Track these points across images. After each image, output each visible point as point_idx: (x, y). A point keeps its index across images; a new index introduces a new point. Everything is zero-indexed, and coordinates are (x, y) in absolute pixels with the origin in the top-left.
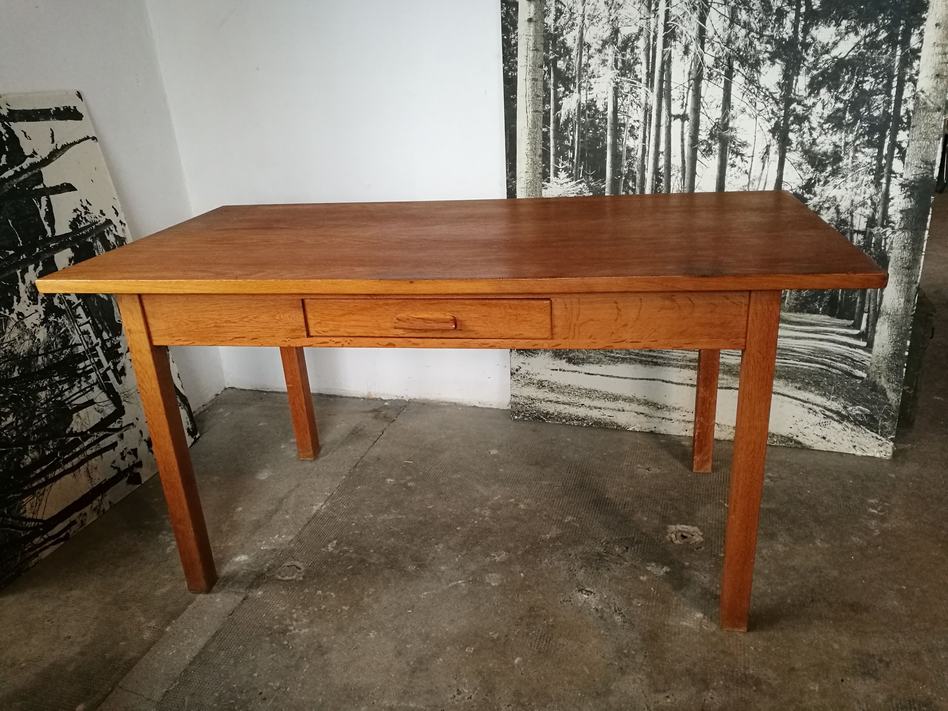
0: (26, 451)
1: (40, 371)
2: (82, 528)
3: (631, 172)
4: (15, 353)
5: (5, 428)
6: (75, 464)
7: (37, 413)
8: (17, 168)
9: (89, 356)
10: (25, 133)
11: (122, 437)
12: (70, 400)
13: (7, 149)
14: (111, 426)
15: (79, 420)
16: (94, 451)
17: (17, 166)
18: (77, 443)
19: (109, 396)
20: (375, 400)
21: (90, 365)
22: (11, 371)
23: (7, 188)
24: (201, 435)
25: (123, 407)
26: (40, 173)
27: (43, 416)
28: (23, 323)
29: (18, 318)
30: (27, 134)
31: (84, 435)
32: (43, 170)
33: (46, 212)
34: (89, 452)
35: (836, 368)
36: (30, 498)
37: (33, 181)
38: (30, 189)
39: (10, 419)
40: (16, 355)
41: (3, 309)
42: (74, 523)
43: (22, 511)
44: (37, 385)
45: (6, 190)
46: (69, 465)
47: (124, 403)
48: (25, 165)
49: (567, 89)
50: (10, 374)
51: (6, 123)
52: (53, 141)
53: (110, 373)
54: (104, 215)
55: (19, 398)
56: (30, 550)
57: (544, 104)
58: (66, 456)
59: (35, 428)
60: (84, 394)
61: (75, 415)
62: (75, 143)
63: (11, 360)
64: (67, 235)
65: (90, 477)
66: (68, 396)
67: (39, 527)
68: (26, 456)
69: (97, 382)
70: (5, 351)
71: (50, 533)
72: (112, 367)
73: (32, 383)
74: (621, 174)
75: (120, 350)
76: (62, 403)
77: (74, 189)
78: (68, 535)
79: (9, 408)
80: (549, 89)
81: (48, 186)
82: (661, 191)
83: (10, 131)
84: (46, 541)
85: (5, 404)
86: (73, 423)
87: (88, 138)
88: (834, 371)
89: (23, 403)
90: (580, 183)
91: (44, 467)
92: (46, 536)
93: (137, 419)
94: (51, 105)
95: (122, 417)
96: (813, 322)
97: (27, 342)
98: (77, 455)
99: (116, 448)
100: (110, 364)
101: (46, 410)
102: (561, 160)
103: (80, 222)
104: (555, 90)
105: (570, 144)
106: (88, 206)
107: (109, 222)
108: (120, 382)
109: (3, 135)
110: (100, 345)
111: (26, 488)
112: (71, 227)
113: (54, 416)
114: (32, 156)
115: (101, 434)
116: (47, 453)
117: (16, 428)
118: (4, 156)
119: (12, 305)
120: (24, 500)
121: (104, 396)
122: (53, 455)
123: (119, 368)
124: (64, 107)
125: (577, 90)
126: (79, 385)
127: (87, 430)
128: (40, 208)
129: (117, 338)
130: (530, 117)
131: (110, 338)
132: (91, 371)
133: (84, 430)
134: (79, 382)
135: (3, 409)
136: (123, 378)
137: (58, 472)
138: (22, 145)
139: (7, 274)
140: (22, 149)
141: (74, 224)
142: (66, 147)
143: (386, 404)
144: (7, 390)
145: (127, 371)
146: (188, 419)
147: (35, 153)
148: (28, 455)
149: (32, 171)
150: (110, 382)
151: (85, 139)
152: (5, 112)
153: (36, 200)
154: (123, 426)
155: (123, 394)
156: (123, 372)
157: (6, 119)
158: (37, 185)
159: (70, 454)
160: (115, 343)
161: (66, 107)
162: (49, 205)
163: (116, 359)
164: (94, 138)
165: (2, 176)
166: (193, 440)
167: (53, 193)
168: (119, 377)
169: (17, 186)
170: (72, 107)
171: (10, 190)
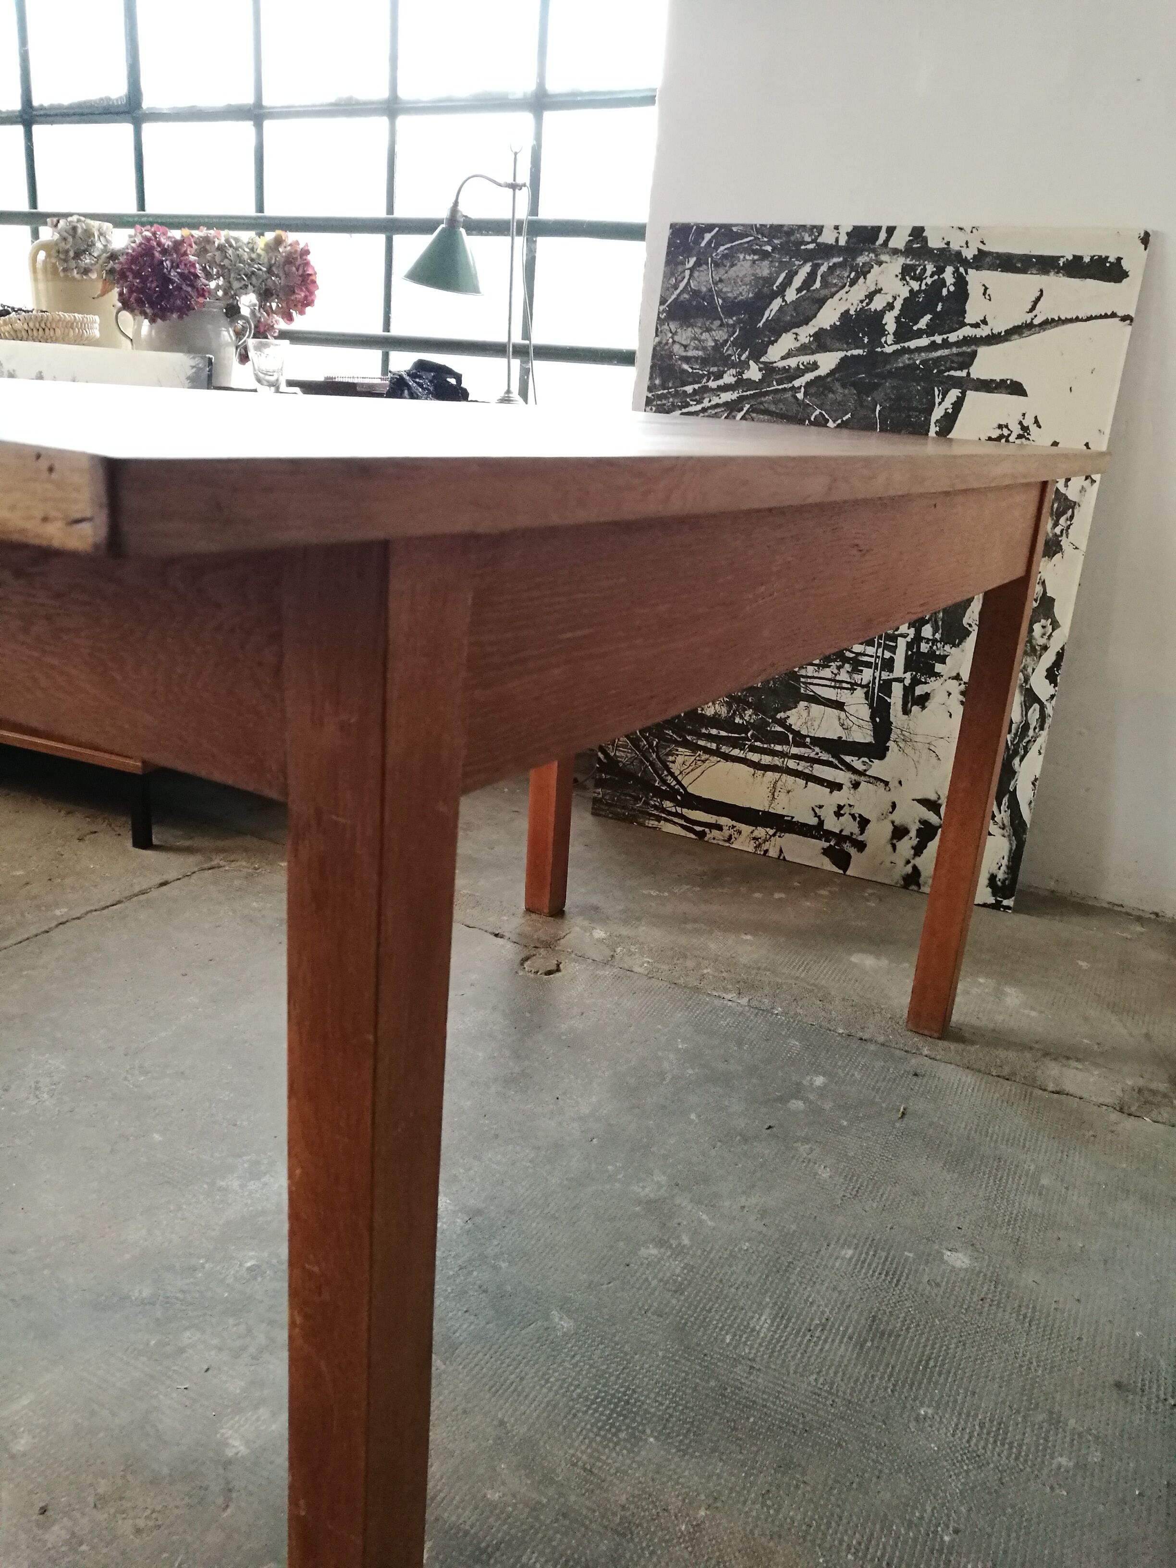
2: (727, 844)
6: (763, 762)
8: (938, 339)
9: (879, 645)
10: (986, 289)
11: (856, 785)
12: (809, 680)
13: (939, 308)
14: (848, 759)
15: (805, 714)
16: (800, 768)
17: (939, 335)
18: (781, 739)
19: (872, 718)
21: (872, 656)
23: (903, 362)
25: (887, 749)
26: (974, 354)
30: (988, 292)
31: (799, 739)
32: (982, 350)
33: (946, 413)
34: (792, 764)
36: (688, 752)
37: (953, 362)
38: (941, 372)
42: (719, 828)
43: (671, 758)
45: (901, 365)
46: (755, 757)
47: (891, 744)
48: (953, 337)
51: (962, 270)
52: (1031, 310)
53: (897, 690)
56: (655, 807)
58: (758, 744)
60: (834, 687)
61: (802, 704)
62: (1077, 319)
65: (774, 795)
66: (810, 674)
67: (678, 792)
68: (710, 704)
69: (867, 686)
71: (686, 812)
72: (907, 682)
75: (939, 667)
76: (796, 677)
77: (1023, 393)
78: (705, 834)
81: (975, 376)
83: (961, 283)
84: (676, 815)
86: (794, 710)
87: (1114, 315)
91: (723, 733)
92: (679, 810)
93: (900, 782)
94: (1069, 252)
95: (876, 761)
98: (774, 753)
99: (836, 793)
100: (908, 675)
106: (1033, 428)
108: (906, 711)
109: (946, 287)
110: (909, 639)
111: (689, 738)
113: (774, 684)
114: (976, 326)
115: (825, 756)
116: (738, 720)
118: (928, 317)
120: (680, 749)
121: (865, 712)
122: (743, 728)
123: (919, 690)
124: (1093, 257)
126: (836, 671)
127: (808, 736)
128: (940, 404)
129: (947, 647)
131: (935, 641)
132: (868, 665)
133: (804, 732)
134: (839, 668)
136: (915, 709)
137: (736, 752)
138: (969, 306)
140: (964, 312)
142: (1048, 324)
145: (931, 704)
146: (1005, 862)
147: (985, 322)
148: (714, 704)
149: (961, 347)
150: (889, 700)
151: (1106, 316)
152: (969, 254)
153: (939, 391)
154: (867, 773)
155: (899, 732)
156: (923, 700)
157: (966, 263)
158: (956, 370)
159: (765, 746)
160: (938, 653)
161: (1100, 257)
162: (958, 405)
163: (922, 675)
164: (1126, 318)
165: (906, 345)
166: (991, 900)
167: (977, 389)
168: (910, 705)
169: (921, 363)
170: (1112, 259)
171: (907, 366)
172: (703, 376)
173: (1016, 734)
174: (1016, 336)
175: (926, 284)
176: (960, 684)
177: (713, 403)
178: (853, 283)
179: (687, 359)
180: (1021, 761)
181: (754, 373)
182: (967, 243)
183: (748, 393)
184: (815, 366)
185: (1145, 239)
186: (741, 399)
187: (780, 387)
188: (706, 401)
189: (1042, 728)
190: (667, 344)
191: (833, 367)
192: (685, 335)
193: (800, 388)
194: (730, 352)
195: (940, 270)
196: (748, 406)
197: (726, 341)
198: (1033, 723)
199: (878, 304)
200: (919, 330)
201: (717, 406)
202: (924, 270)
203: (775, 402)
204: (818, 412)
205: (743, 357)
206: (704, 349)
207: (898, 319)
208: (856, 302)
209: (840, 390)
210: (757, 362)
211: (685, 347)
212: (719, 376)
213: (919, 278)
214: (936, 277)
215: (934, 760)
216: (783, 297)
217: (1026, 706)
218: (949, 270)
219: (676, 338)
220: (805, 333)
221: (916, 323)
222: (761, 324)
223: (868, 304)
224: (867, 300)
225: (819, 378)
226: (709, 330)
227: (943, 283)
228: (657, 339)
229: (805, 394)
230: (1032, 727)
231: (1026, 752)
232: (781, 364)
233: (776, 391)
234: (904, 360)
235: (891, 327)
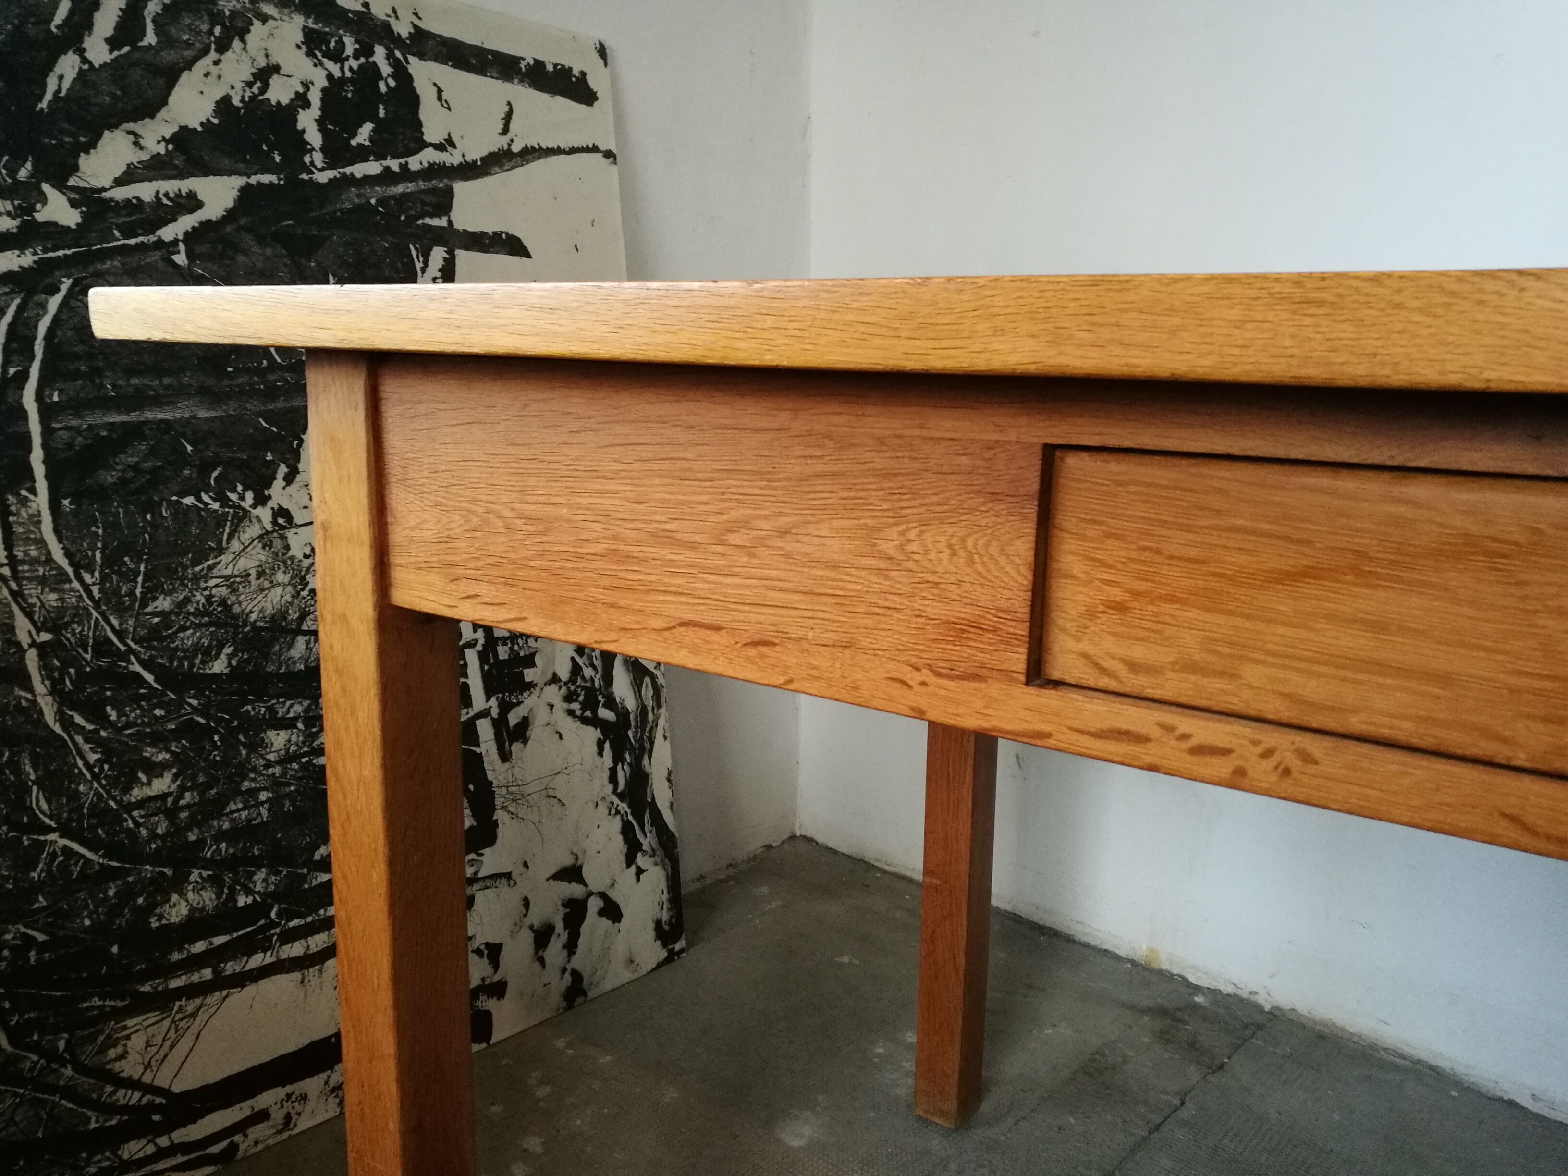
0: (179, 884)
1: (291, 675)
2: (286, 1135)
4: (236, 609)
5: (140, 804)
6: (313, 949)
7: (246, 784)
8: (394, 165)
10: (440, 91)
11: (469, 903)
13: (382, 113)
17: (394, 157)
20: (1166, 976)
22: (209, 654)
23: (351, 201)
24: (690, 945)
25: (496, 824)
26: (449, 194)
27: (263, 796)
28: (283, 538)
29: (275, 522)
30: (444, 96)
32: (459, 187)
37: (424, 204)
38: (411, 219)
39: (162, 784)
40: (236, 617)
41: (240, 488)
42: (262, 1116)
43: (112, 1053)
44: (271, 710)
45: (348, 205)
46: (296, 949)
47: (499, 815)
48: (415, 163)
50: (203, 662)
51: (398, 54)
52: (505, 131)
53: (485, 729)
55: (208, 731)
58: (295, 923)
59: (226, 826)
62: (557, 151)
63: (218, 624)
67: (152, 1108)
68: (175, 897)
70: (209, 598)
71: (181, 1135)
72: (495, 713)
73: (259, 699)
75: (529, 675)
77: (525, 253)
78: (233, 1148)
79: (168, 750)
81: (459, 225)
83: (403, 75)
85: (159, 739)
87: (595, 149)
89: (216, 748)
91: (219, 940)
92: (163, 1141)
93: (526, 865)
94: (526, 52)
95: (487, 851)
97: (279, 590)
100: (493, 702)
101: (276, 784)
108: (505, 756)
109: (381, 78)
110: (479, 647)
111: (146, 988)
113: (293, 804)
114: (440, 147)
116: (242, 900)
117: (171, 814)
118: (369, 126)
119: (269, 485)
120: (130, 1023)
122: (258, 910)
123: (513, 718)
124: (555, 65)
128: (423, 270)
129: (532, 642)
131: (513, 638)
135: (148, 752)
136: (516, 747)
137: (257, 960)
138: (423, 115)
139: (280, 405)
140: (419, 124)
142: (531, 153)
143: (1199, 999)
144: (181, 703)
145: (534, 733)
146: (665, 897)
147: (450, 142)
148: (182, 894)
149: (430, 180)
150: (478, 750)
151: (588, 150)
152: (403, 29)
153: (416, 249)
154: (480, 875)
155: (504, 790)
156: (521, 732)
157: (398, 42)
158: (432, 216)
159: (309, 919)
160: (522, 654)
161: (563, 66)
162: (448, 272)
163: (511, 694)
164: (609, 154)
165: (348, 170)
166: (664, 954)
167: (467, 248)
168: (507, 744)
169: (380, 202)
170: (576, 72)
171: (358, 208)
173: (636, 727)
174: (497, 169)
175: (351, 69)
176: (560, 688)
178: (223, 47)
180: (650, 758)
181: (60, 210)
182: (394, 10)
183: (60, 253)
184: (192, 203)
185: (602, 51)
186: (44, 267)
187: (132, 241)
189: (659, 706)
191: (230, 204)
193: (175, 242)
195: (365, 51)
196: (69, 282)
198: (650, 703)
199: (280, 93)
200: (360, 145)
202: (341, 44)
205: (23, 174)
207: (321, 123)
208: (239, 86)
209: (257, 249)
210: (60, 185)
213: (338, 56)
214: (363, 60)
215: (558, 807)
216: (81, 52)
217: (637, 685)
218: (380, 52)
220: (156, 134)
221: (354, 135)
222: (44, 104)
223: (263, 90)
224: (258, 84)
225: (207, 224)
227: (374, 72)
229: (190, 255)
230: (649, 708)
231: (652, 743)
232: (120, 194)
233: (124, 250)
234: (351, 198)
235: (314, 138)
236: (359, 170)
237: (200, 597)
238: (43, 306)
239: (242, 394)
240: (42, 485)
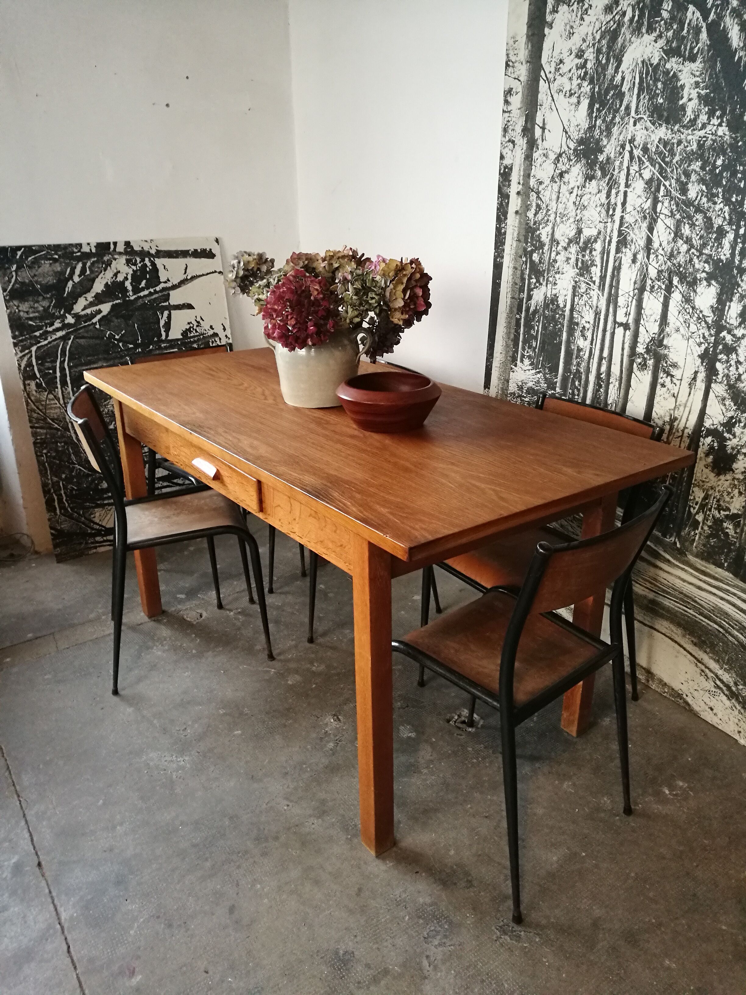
3: (578, 371)
8: (152, 290)
10: (165, 266)
13: (148, 276)
14: (175, 481)
17: (152, 288)
26: (169, 294)
32: (171, 293)
33: (166, 322)
35: (733, 636)
36: (101, 509)
37: (161, 299)
38: (158, 305)
43: (92, 516)
45: (139, 304)
48: (158, 289)
49: (538, 281)
51: (152, 259)
52: (185, 273)
54: (213, 329)
56: (92, 543)
57: (520, 292)
62: (203, 275)
64: (178, 340)
67: (102, 530)
74: (571, 373)
77: (194, 308)
80: (525, 279)
81: (172, 304)
82: (600, 397)
83: (154, 264)
84: (104, 541)
87: (215, 272)
88: (730, 638)
90: (539, 372)
92: (105, 538)
94: (191, 248)
96: (716, 575)
102: (526, 348)
103: (191, 332)
104: (529, 280)
105: (535, 334)
106: (201, 321)
107: (215, 335)
109: (147, 267)
111: (99, 502)
112: (182, 334)
114: (165, 282)
115: (165, 484)
118: (144, 281)
120: (96, 510)
124: (201, 249)
125: (544, 283)
128: (162, 318)
130: (509, 303)
138: (160, 274)
140: (159, 277)
141: (185, 333)
142: (193, 278)
147: (168, 280)
149: (163, 292)
151: (213, 273)
152: (153, 252)
153: (160, 313)
157: (152, 255)
158: (164, 302)
161: (204, 249)
162: (169, 317)
164: (220, 272)
165: (139, 294)
167: (175, 309)
169: (148, 302)
170: (208, 250)
171: (142, 304)
172: (43, 326)
174: (183, 285)
175: (139, 267)
177: (53, 338)
178: (105, 270)
179: (31, 319)
181: (70, 320)
182: (150, 247)
183: (71, 330)
184: (100, 311)
185: (217, 241)
186: (67, 333)
187: (86, 324)
188: (49, 338)
190: (15, 312)
191: (109, 310)
192: (24, 307)
193: (96, 323)
194: (53, 311)
195: (143, 260)
196: (72, 337)
197: (49, 307)
199: (120, 278)
200: (142, 287)
201: (56, 339)
202: (136, 260)
203: (87, 332)
204: (109, 332)
205: (62, 313)
206: (38, 312)
207: (131, 284)
208: (110, 279)
209: (116, 320)
210: (70, 314)
211: (27, 312)
212: (52, 324)
213: (135, 264)
214: (142, 263)
216: (73, 280)
218: (147, 260)
219: (20, 308)
220: (90, 296)
221: (140, 284)
222: (65, 295)
223: (116, 279)
224: (115, 277)
225: (103, 317)
226: (37, 302)
227: (146, 265)
228: (8, 311)
229: (100, 325)
232: (83, 313)
233: (85, 326)
234: (140, 302)
235: (130, 288)
236: (142, 294)
237: (106, 410)
238: (68, 343)
239: (114, 358)
240: (70, 385)
